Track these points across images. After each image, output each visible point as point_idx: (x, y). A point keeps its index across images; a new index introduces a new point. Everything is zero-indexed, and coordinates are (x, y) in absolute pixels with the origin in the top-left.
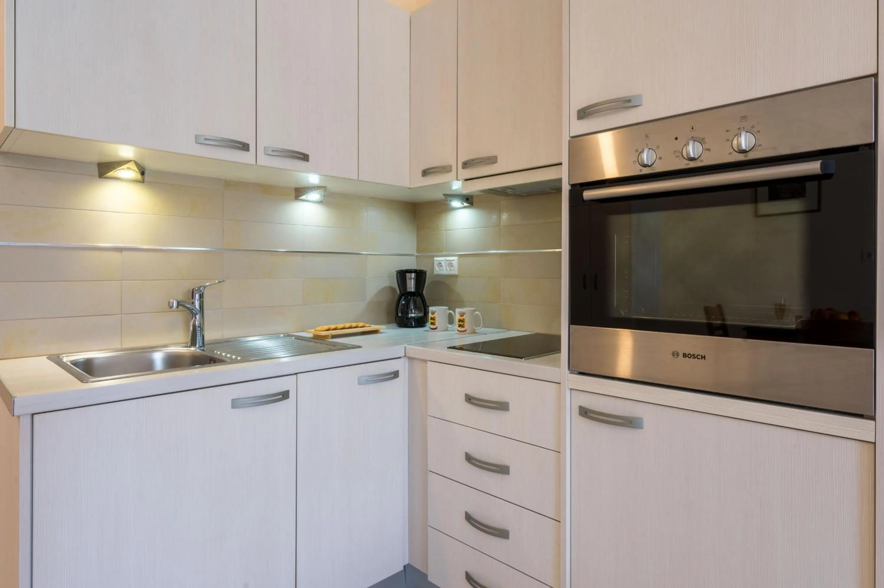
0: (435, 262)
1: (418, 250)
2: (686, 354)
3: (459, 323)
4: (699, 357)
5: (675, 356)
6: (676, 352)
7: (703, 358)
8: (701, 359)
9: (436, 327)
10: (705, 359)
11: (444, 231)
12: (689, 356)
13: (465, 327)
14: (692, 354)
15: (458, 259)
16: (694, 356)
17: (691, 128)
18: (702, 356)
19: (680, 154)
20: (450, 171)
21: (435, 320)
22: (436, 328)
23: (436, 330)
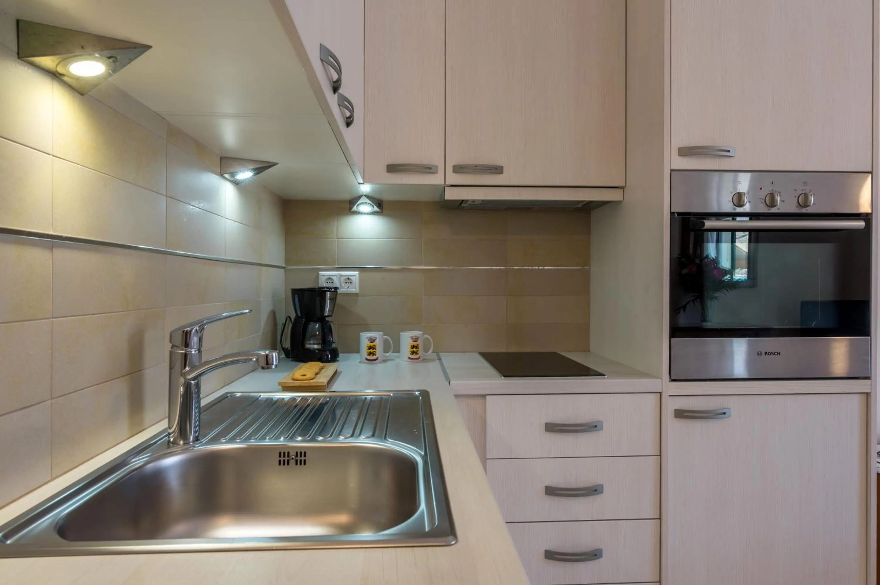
0: (320, 277)
1: (288, 261)
2: (767, 353)
3: (412, 350)
4: (775, 354)
5: (760, 355)
6: (760, 352)
7: (779, 355)
8: (777, 356)
9: (377, 357)
10: (780, 355)
11: (335, 239)
12: (769, 354)
13: (419, 354)
14: (771, 352)
15: (359, 273)
16: (773, 354)
17: (772, 183)
18: (778, 352)
19: (764, 201)
20: (436, 172)
21: (376, 349)
22: (377, 359)
23: (377, 361)
